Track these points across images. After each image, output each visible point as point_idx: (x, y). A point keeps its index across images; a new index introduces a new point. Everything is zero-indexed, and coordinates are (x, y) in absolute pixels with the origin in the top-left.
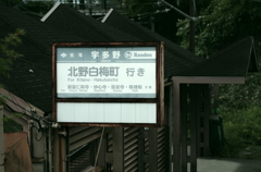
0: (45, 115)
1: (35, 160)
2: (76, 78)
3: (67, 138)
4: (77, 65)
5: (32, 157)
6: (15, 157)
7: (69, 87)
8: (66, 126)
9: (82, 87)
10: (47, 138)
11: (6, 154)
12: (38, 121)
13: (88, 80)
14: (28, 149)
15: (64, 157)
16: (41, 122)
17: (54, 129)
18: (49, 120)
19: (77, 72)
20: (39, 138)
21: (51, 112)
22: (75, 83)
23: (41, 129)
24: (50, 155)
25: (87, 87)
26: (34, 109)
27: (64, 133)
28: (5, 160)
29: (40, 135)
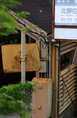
0: (48, 35)
1: (42, 59)
2: (65, 14)
3: (59, 48)
4: (66, 7)
5: (40, 58)
6: (31, 57)
7: (61, 19)
8: (59, 41)
9: (69, 19)
10: (49, 47)
11: (26, 55)
12: (44, 38)
13: (72, 16)
14: (38, 53)
15: (57, 58)
16: (46, 38)
17: (52, 43)
18: (50, 37)
19: (66, 11)
20: (44, 47)
21: (51, 33)
22: (65, 17)
23: (46, 43)
24: (50, 57)
25: (71, 19)
26: (42, 31)
27: (58, 45)
28: (26, 58)
29: (45, 45)
